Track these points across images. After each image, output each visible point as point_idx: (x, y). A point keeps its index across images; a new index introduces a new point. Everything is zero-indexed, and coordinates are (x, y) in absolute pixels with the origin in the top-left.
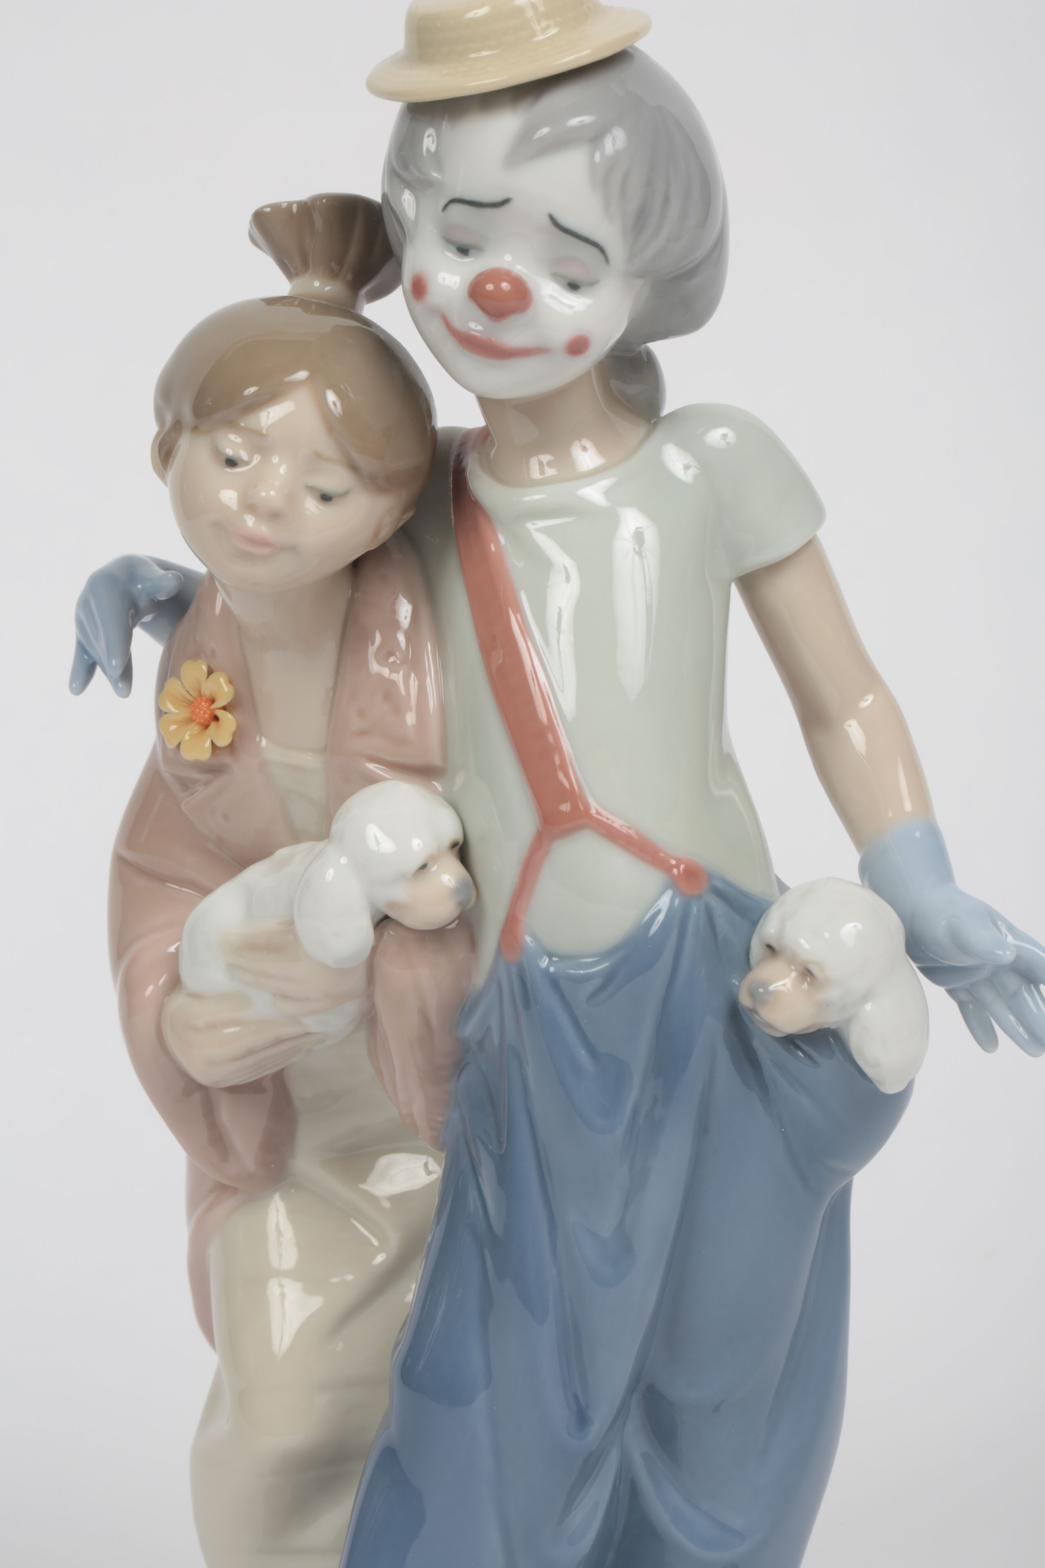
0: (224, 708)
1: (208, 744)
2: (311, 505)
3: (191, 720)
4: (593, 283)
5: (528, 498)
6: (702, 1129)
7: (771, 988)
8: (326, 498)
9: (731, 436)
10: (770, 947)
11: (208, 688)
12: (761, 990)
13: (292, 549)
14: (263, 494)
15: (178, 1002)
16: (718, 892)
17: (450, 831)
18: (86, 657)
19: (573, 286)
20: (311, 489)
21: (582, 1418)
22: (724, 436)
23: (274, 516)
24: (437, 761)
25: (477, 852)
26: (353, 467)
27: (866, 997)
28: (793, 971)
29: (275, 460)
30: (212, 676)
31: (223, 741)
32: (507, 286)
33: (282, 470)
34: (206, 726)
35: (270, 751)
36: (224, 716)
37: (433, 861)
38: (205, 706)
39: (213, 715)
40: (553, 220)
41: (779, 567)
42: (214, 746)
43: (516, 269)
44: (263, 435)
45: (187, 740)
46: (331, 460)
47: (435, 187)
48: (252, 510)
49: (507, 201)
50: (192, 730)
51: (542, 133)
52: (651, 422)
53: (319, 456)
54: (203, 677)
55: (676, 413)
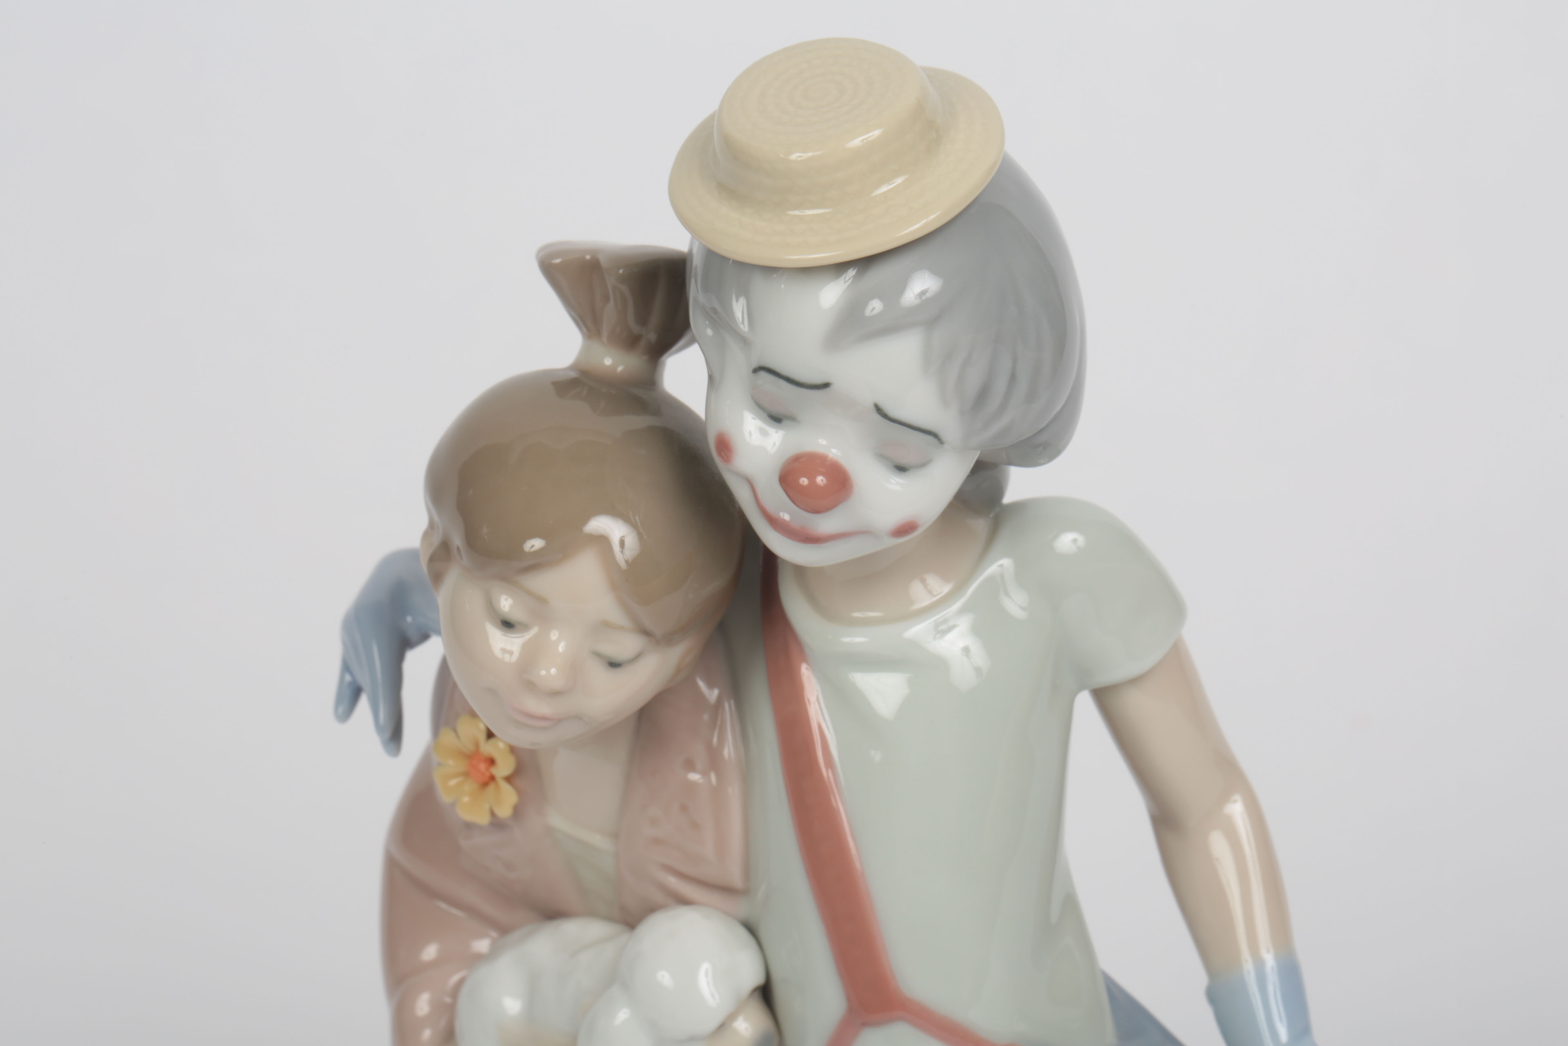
0: (505, 779)
1: (487, 807)
2: (600, 676)
3: (469, 774)
4: (923, 464)
5: (847, 640)
8: (614, 665)
9: (1081, 540)
11: (488, 748)
13: (578, 717)
14: (543, 673)
19: (901, 469)
20: (598, 655)
22: (1075, 541)
23: (555, 694)
24: (737, 880)
25: (780, 993)
26: (645, 632)
29: (554, 635)
30: (492, 742)
31: (504, 812)
32: (822, 480)
33: (561, 648)
34: (484, 785)
35: (556, 820)
36: (506, 788)
37: (732, 1017)
38: (482, 766)
39: (492, 778)
40: (879, 410)
41: (1134, 681)
42: (493, 814)
43: (834, 453)
44: (542, 600)
45: (466, 799)
46: (621, 628)
47: (745, 341)
48: (531, 686)
49: (826, 385)
50: (469, 786)
51: (874, 309)
52: (991, 516)
53: (606, 625)
54: (482, 737)
55: (1018, 507)
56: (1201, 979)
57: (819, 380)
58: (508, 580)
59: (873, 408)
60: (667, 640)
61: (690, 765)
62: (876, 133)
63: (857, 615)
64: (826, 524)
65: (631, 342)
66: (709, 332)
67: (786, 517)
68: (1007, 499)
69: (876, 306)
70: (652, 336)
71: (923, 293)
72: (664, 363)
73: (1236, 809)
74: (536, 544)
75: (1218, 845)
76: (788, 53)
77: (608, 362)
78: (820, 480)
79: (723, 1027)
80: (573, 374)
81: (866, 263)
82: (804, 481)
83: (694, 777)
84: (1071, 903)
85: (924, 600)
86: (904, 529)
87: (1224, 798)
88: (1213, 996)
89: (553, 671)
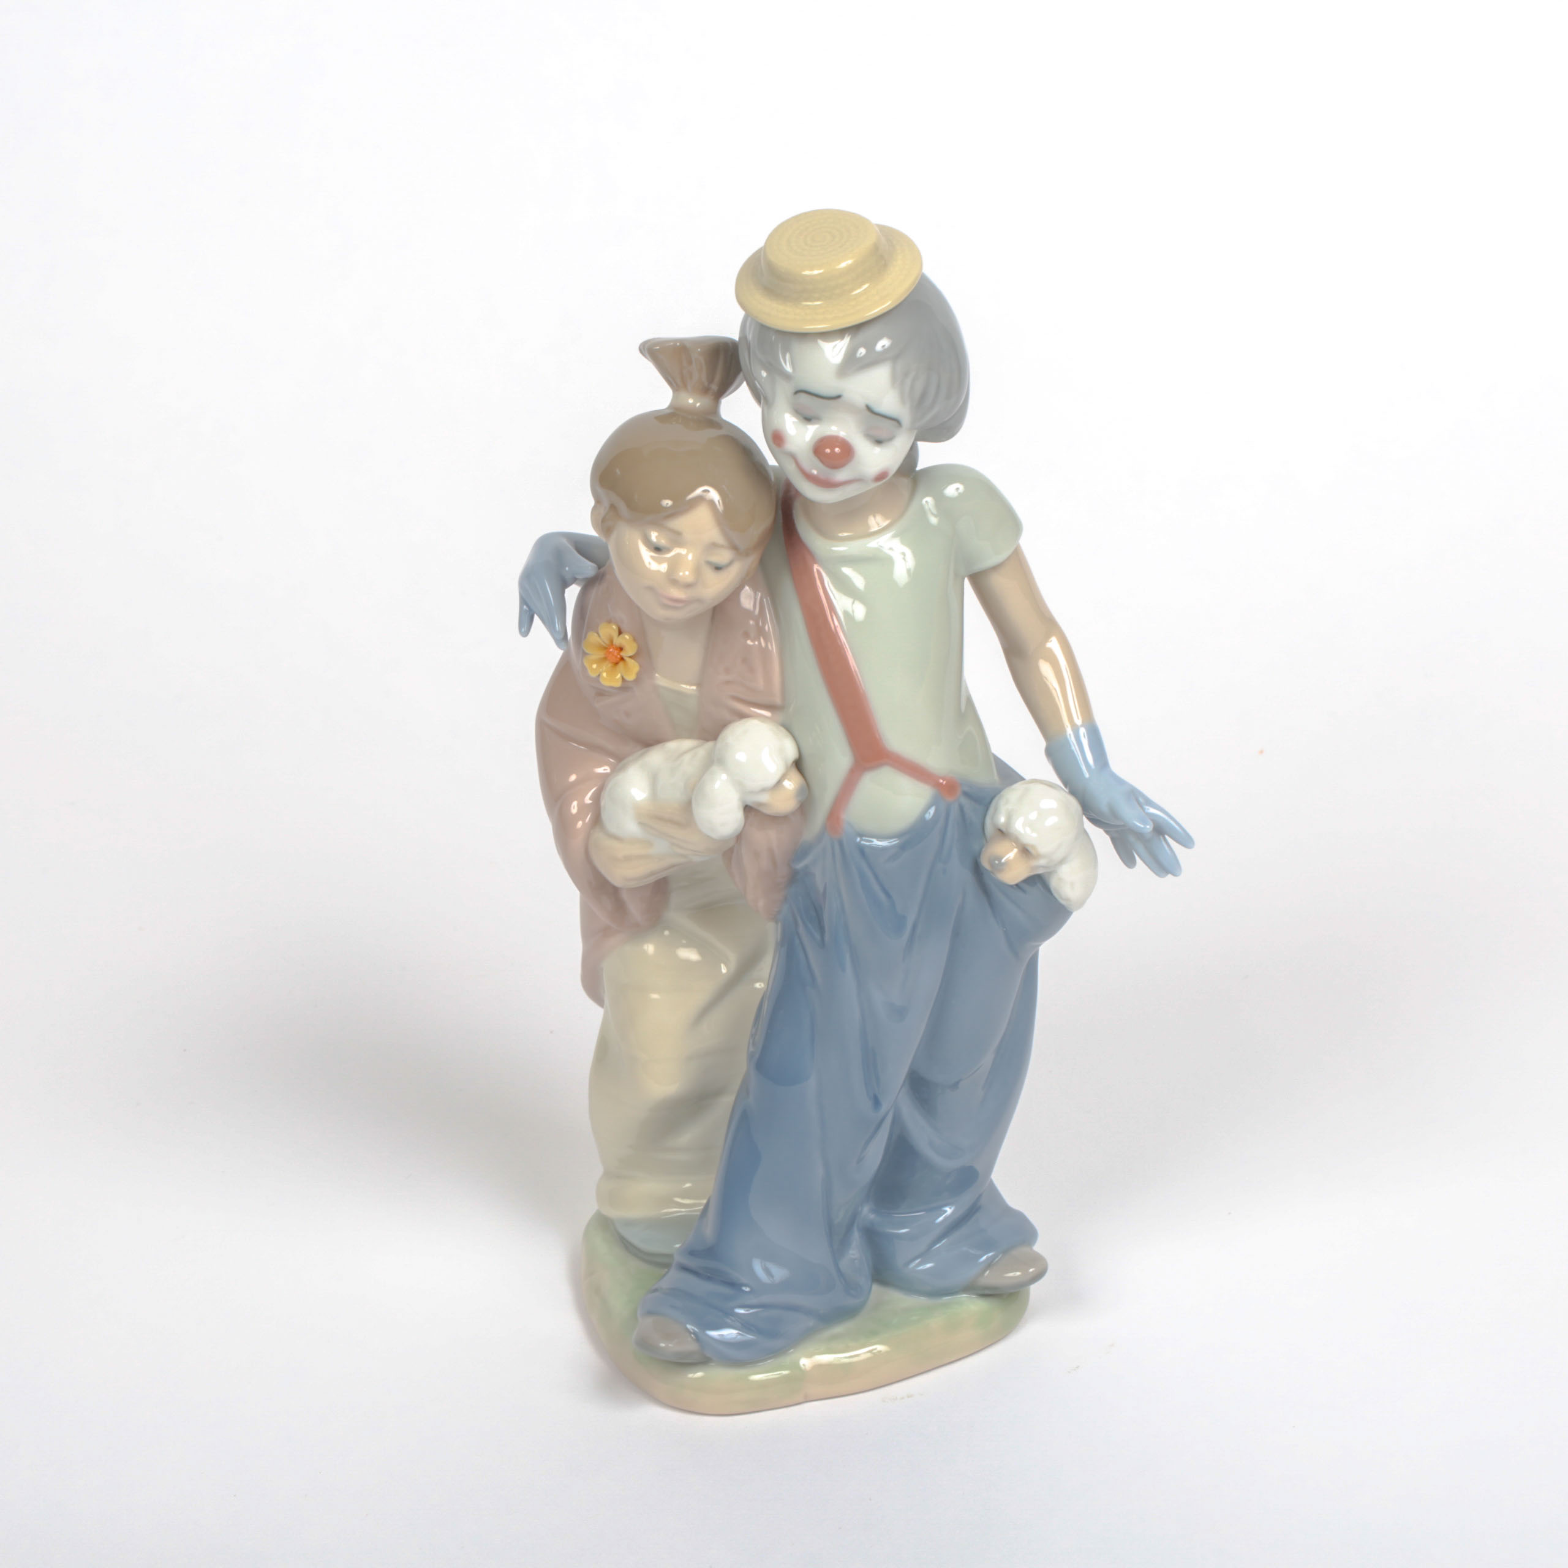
0: (630, 657)
1: (619, 676)
2: (710, 575)
3: (605, 659)
4: (891, 439)
6: (956, 934)
7: (1003, 861)
8: (718, 568)
9: (961, 487)
10: (1000, 830)
11: (618, 641)
12: (997, 862)
13: (699, 600)
14: (681, 574)
15: (598, 835)
16: (966, 794)
17: (791, 753)
18: (525, 607)
19: (879, 442)
20: (709, 563)
21: (877, 1102)
22: (957, 489)
23: (688, 586)
24: (778, 700)
26: (734, 548)
27: (1062, 861)
28: (1015, 847)
30: (621, 636)
31: (631, 677)
33: (690, 557)
34: (617, 664)
35: (661, 680)
36: (631, 662)
37: (783, 777)
38: (616, 652)
39: (622, 659)
40: (869, 408)
41: (995, 568)
42: (623, 679)
43: (842, 434)
44: (678, 533)
45: (604, 675)
46: (722, 546)
47: (787, 377)
48: (674, 582)
49: (839, 397)
50: (607, 666)
51: (861, 353)
52: (912, 477)
53: (714, 545)
54: (615, 634)
55: (925, 471)
56: (1043, 744)
57: (833, 393)
58: (657, 525)
59: (865, 408)
60: (746, 554)
61: (747, 635)
62: (850, 262)
63: (840, 535)
64: (841, 475)
65: (705, 391)
66: (764, 374)
67: (815, 472)
68: (918, 468)
69: (862, 351)
70: (715, 387)
71: (884, 346)
72: (721, 402)
73: (1053, 644)
74: (667, 503)
75: (1045, 668)
76: (797, 218)
77: (691, 401)
78: (837, 450)
79: (779, 783)
80: (669, 411)
81: (855, 329)
82: (828, 451)
83: (749, 642)
84: (969, 701)
85: (875, 528)
86: (881, 477)
87: (1047, 638)
88: (1049, 753)
89: (687, 573)
